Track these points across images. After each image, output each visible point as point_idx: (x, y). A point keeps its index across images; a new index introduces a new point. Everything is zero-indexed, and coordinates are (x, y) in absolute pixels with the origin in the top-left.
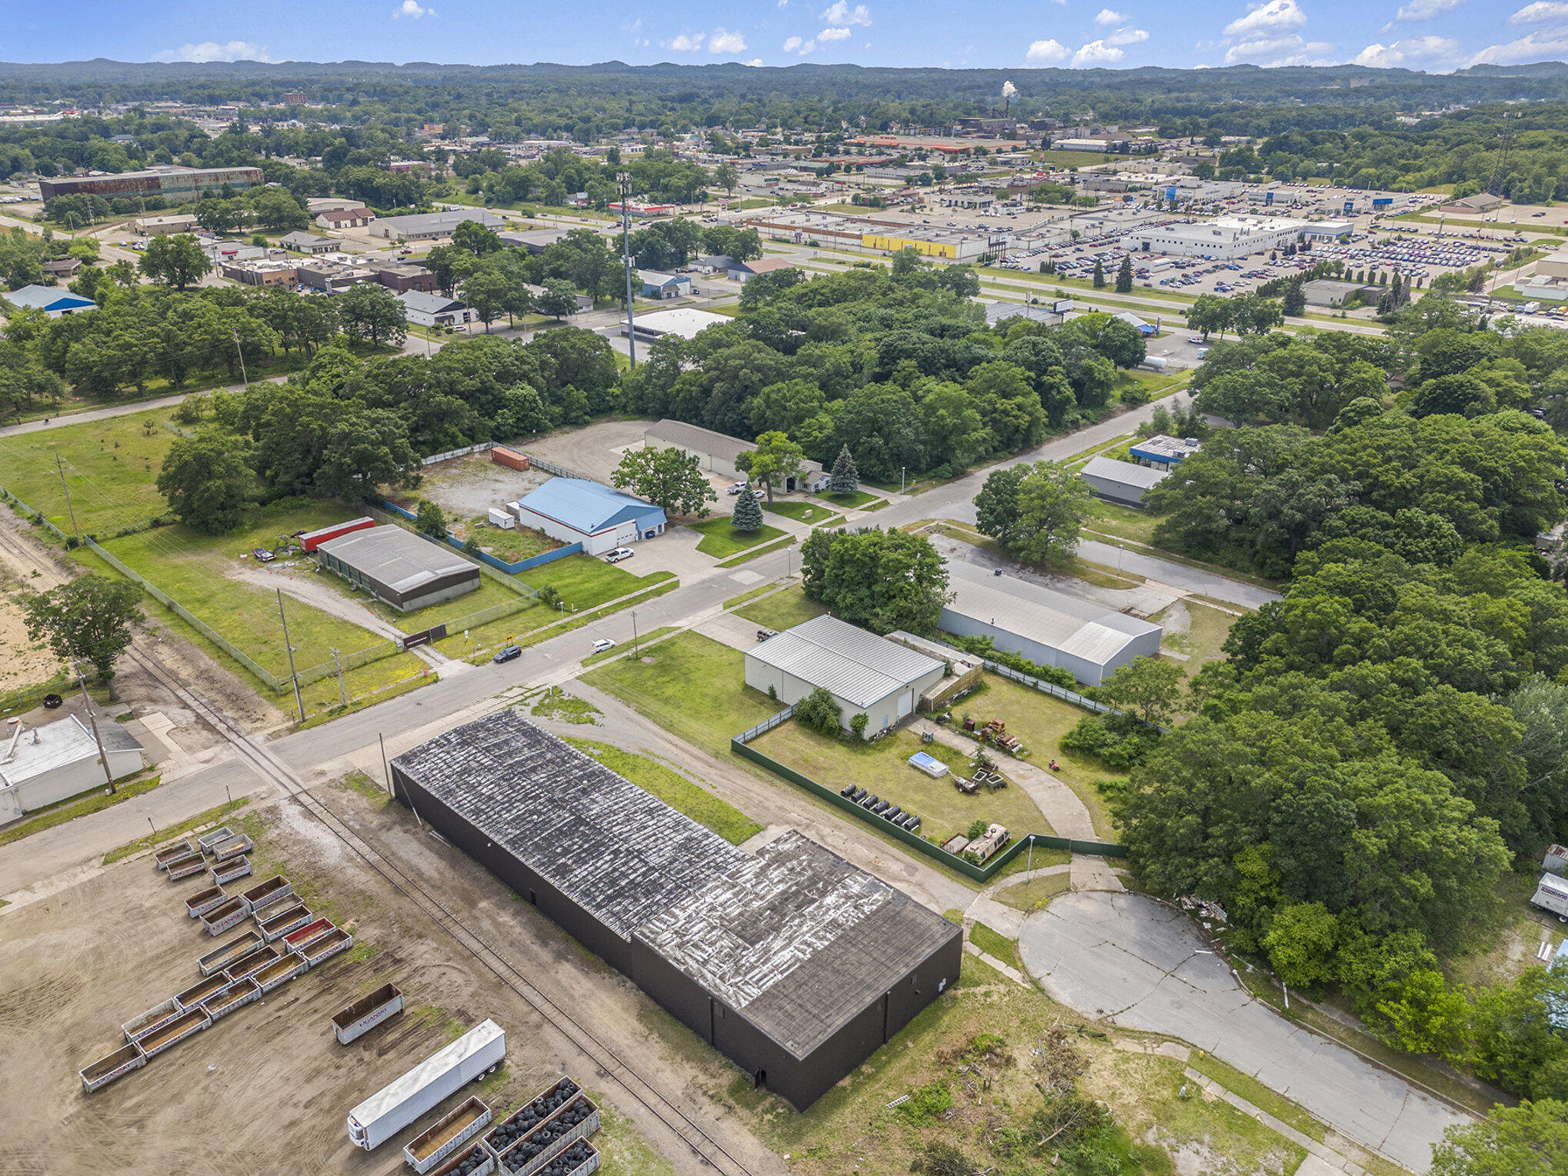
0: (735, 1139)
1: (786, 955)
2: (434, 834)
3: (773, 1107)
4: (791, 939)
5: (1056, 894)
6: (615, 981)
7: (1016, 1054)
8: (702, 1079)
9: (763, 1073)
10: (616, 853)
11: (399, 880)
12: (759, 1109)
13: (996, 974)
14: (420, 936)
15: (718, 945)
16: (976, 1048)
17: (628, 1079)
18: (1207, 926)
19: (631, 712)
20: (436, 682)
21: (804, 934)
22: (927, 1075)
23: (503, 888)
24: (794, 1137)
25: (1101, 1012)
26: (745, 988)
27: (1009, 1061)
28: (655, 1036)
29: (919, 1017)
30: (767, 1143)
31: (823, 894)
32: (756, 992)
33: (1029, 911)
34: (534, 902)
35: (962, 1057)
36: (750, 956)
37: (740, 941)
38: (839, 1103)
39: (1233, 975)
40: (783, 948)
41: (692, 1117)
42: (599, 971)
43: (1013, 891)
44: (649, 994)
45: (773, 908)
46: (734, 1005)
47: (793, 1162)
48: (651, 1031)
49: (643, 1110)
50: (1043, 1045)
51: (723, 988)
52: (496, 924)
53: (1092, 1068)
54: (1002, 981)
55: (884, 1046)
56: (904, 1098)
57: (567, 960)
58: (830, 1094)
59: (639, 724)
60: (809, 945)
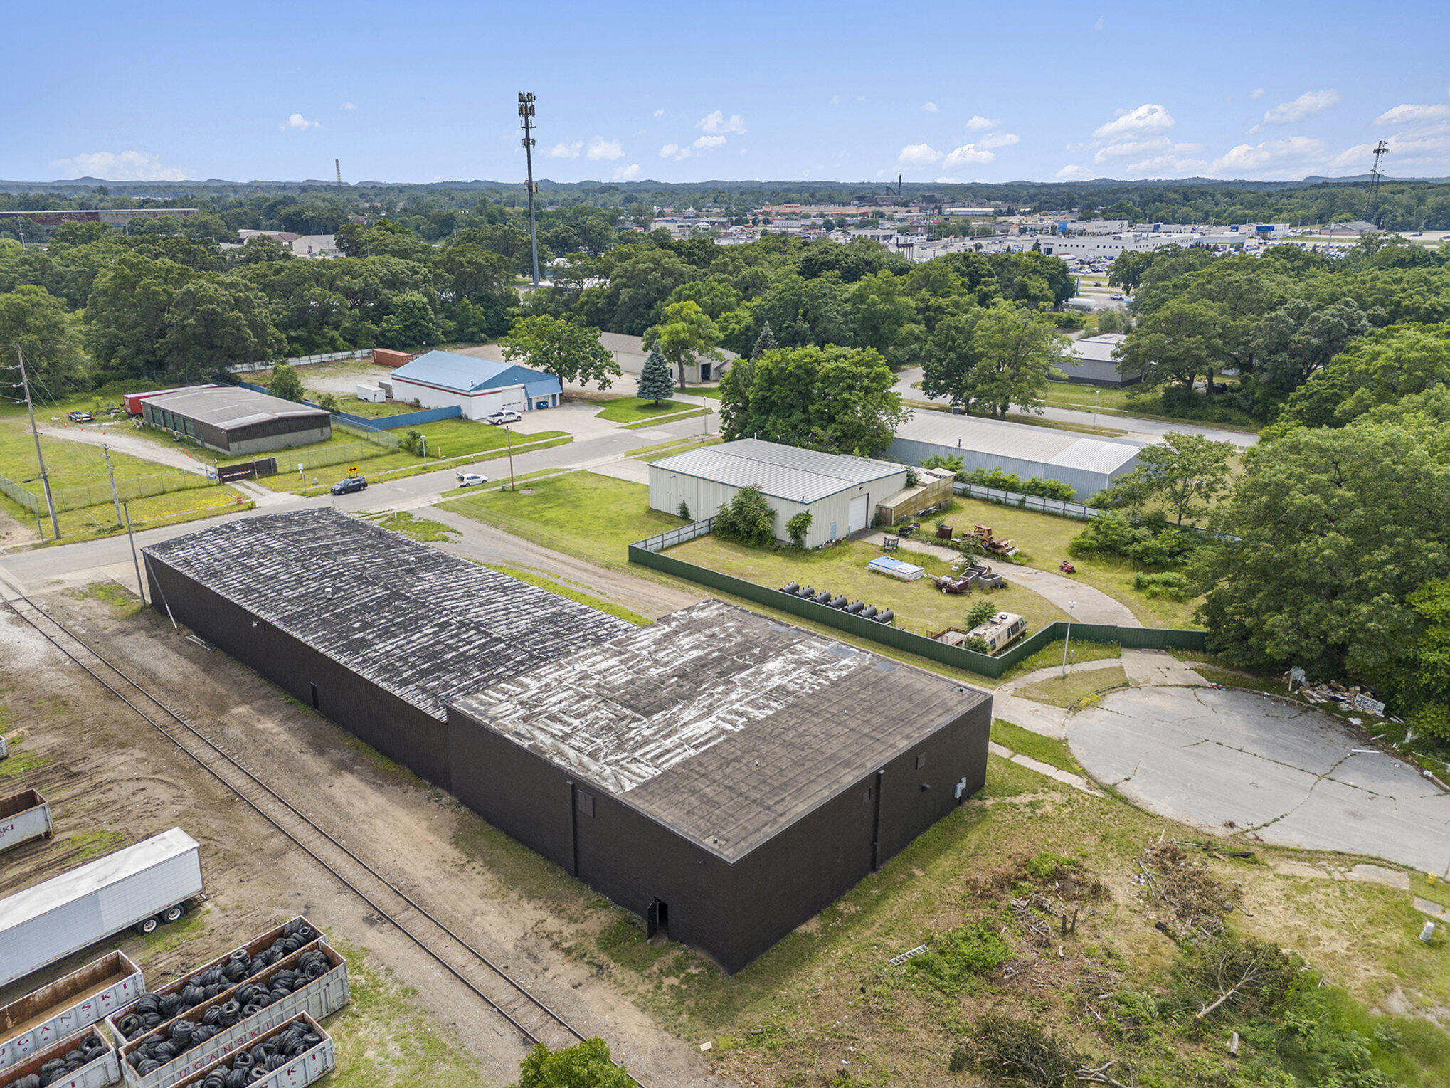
0: (608, 1018)
1: (705, 726)
2: (193, 638)
3: (680, 966)
4: (711, 709)
5: (1110, 689)
6: (424, 794)
7: (1104, 881)
8: (552, 924)
9: (664, 908)
10: (442, 627)
11: (117, 683)
12: (655, 969)
13: (1044, 780)
14: (122, 745)
15: (590, 716)
16: (1036, 872)
17: (419, 926)
18: (1356, 721)
19: (499, 532)
20: (250, 509)
21: (733, 703)
22: (955, 916)
23: (275, 691)
24: (717, 1015)
25: (1232, 825)
26: (633, 767)
27: (1097, 892)
28: (478, 864)
29: (929, 834)
30: (669, 1025)
31: (763, 659)
32: (650, 772)
33: (1075, 708)
34: (315, 705)
35: (1014, 887)
36: (644, 728)
37: (628, 712)
38: (804, 955)
39: (1427, 778)
40: (697, 719)
41: (527, 983)
42: (400, 784)
43: (1047, 686)
44: (475, 809)
45: (682, 675)
46: (611, 788)
47: (717, 1056)
48: (472, 858)
49: (438, 973)
50: (1152, 871)
51: (594, 768)
52: (250, 731)
53: (1247, 901)
54: (1054, 788)
55: (873, 876)
56: (918, 950)
57: (352, 772)
58: (784, 944)
59: (507, 542)
60: (742, 715)
